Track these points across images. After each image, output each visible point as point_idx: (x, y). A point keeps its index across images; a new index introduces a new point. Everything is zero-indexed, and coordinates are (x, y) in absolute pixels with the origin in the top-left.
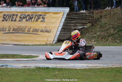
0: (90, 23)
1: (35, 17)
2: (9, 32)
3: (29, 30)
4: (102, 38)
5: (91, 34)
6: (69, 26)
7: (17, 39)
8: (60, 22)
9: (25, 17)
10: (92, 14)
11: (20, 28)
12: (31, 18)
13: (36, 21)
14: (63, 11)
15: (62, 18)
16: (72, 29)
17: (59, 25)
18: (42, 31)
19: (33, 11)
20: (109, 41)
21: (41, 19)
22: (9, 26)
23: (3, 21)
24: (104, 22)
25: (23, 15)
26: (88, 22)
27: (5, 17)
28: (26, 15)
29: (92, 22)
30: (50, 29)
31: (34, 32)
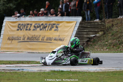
0: (102, 31)
1: (49, 26)
2: (23, 40)
3: (43, 39)
4: (114, 46)
5: (104, 42)
6: (81, 34)
7: (32, 47)
8: (73, 31)
9: (39, 26)
10: (104, 23)
11: (34, 37)
12: (45, 27)
13: (50, 30)
14: (76, 20)
15: (75, 27)
16: (84, 37)
17: (72, 34)
18: (55, 40)
19: (47, 21)
20: (120, 48)
21: (55, 28)
22: (24, 35)
23: (18, 30)
24: (116, 30)
25: (37, 25)
26: (100, 31)
27: (20, 26)
28: (40, 24)
29: (104, 31)
30: (63, 38)
31: (48, 40)
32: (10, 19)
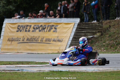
0: (100, 32)
1: (48, 28)
2: (23, 42)
3: (42, 40)
4: (111, 46)
5: (101, 43)
6: (79, 35)
7: (31, 48)
8: (71, 32)
9: (38, 28)
10: (101, 24)
11: (33, 38)
12: (44, 29)
13: (49, 31)
14: (74, 21)
15: (73, 28)
17: (71, 35)
18: (54, 41)
19: (46, 22)
20: (117, 49)
23: (17, 31)
24: (113, 31)
25: (36, 26)
26: (97, 32)
27: (19, 27)
28: (39, 25)
30: (61, 39)
31: (47, 41)
32: (10, 21)
